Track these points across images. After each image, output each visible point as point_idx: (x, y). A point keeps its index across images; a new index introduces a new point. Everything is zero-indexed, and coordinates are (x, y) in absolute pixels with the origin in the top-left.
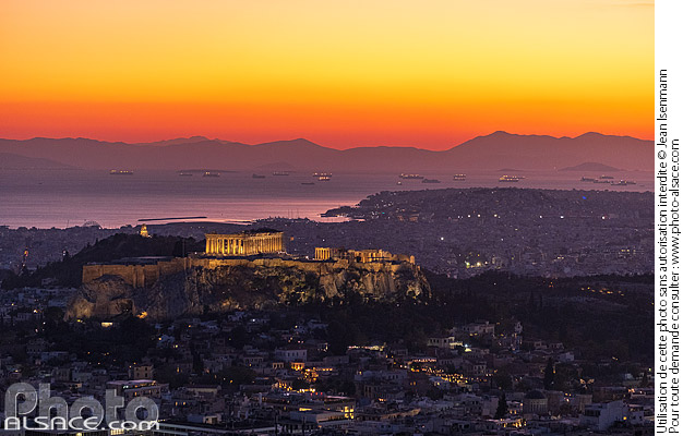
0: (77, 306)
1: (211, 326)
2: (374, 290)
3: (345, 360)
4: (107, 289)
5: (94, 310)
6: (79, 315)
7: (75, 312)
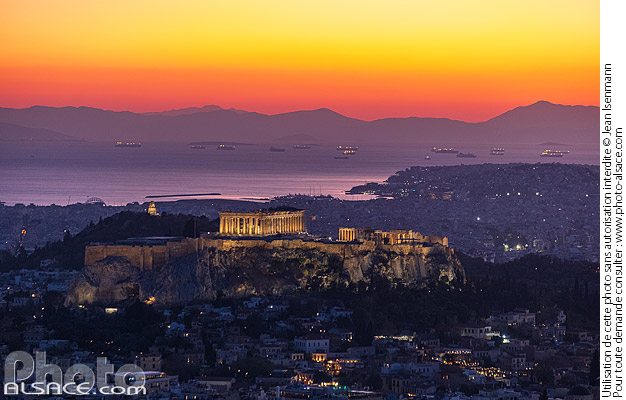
0: (78, 290)
1: (225, 313)
2: (404, 275)
3: (371, 351)
4: (112, 271)
5: (97, 294)
6: (80, 300)
7: (77, 297)
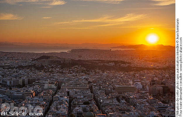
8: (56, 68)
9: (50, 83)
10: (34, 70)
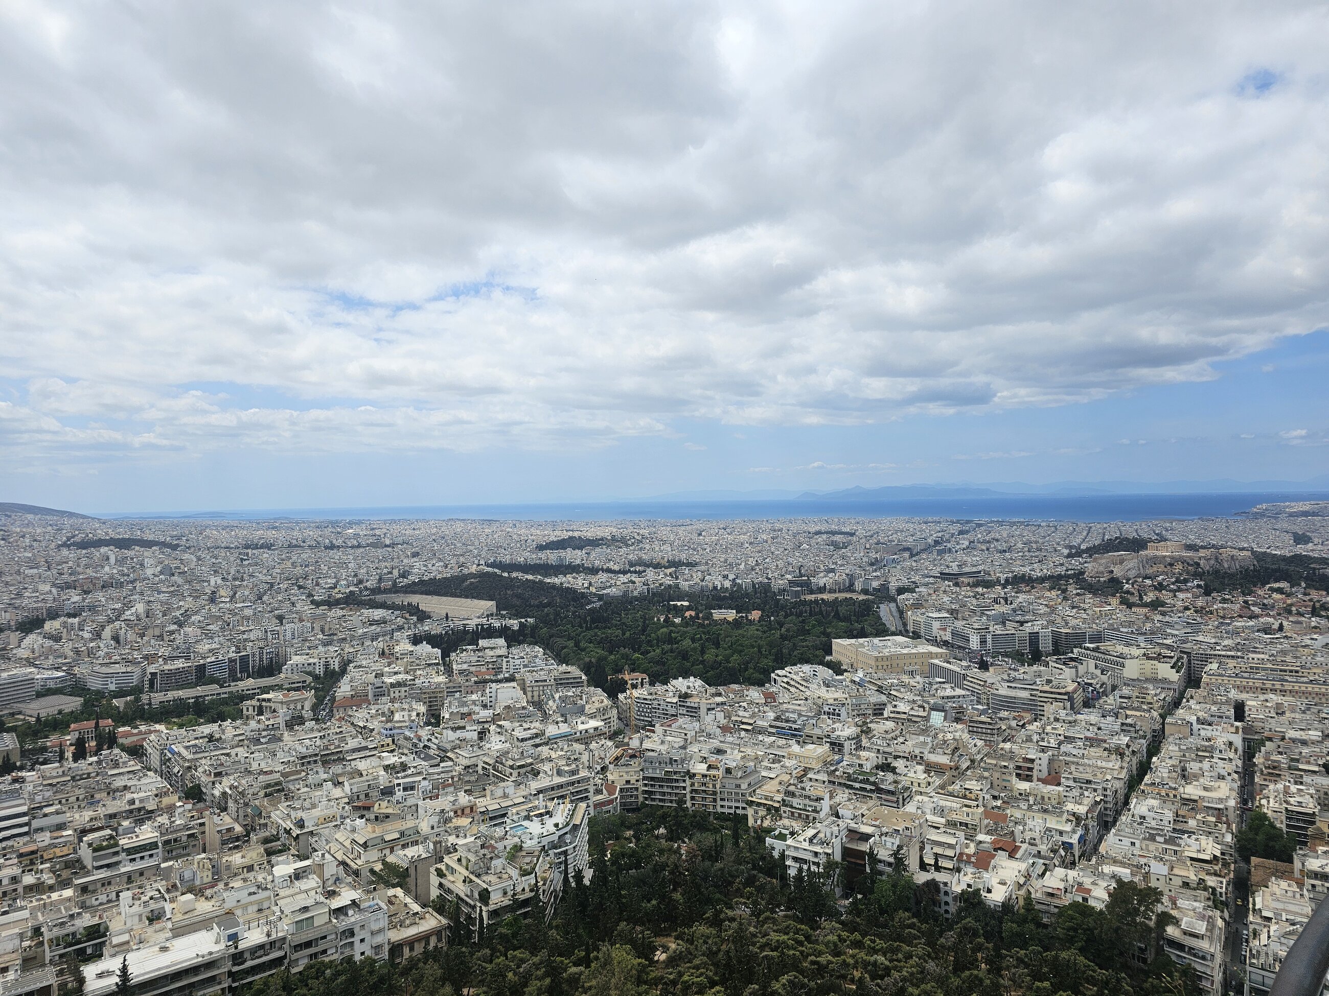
1: (1148, 582)
2: (1228, 568)
3: (1210, 598)
8: (1174, 591)
9: (1149, 658)
10: (1078, 594)
